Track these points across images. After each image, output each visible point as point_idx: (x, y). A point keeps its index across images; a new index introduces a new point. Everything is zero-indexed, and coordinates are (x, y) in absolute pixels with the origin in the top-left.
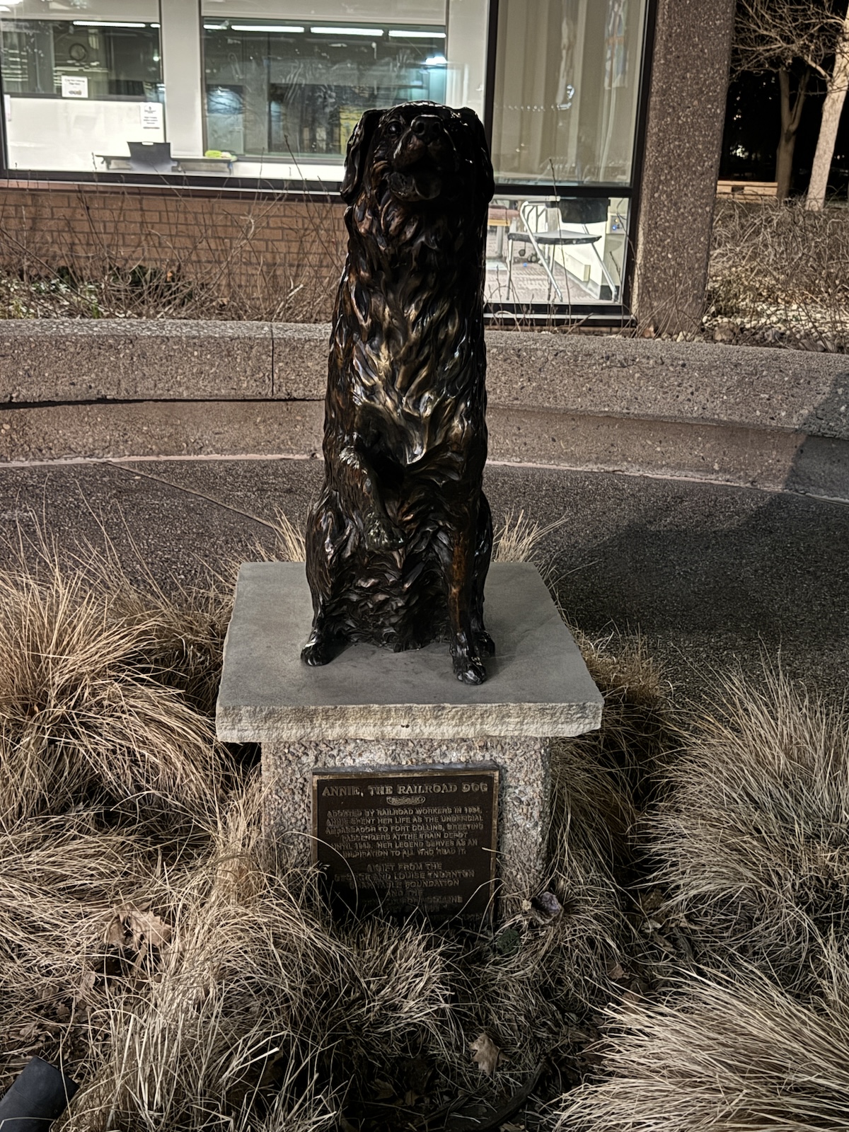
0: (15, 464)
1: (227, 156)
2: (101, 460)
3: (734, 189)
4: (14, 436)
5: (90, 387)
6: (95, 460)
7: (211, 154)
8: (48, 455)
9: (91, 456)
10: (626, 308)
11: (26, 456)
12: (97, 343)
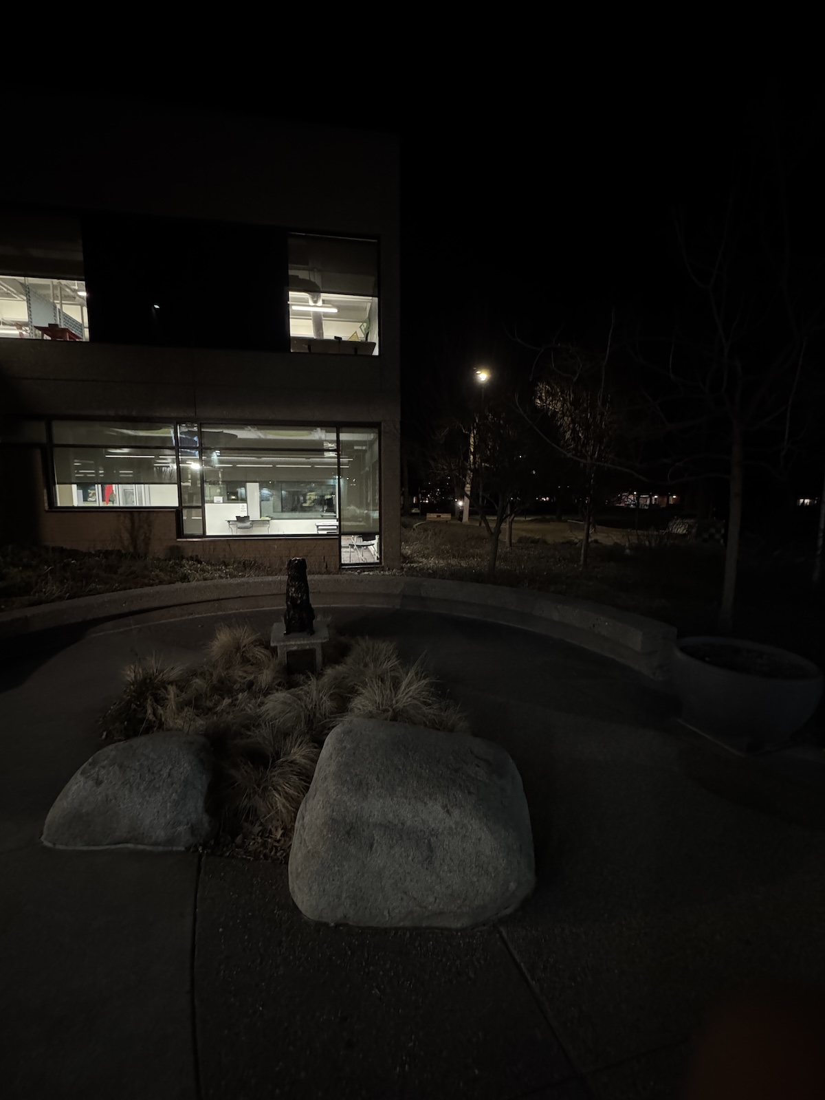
1: (268, 519)
3: (438, 516)
7: (263, 518)
10: (380, 563)
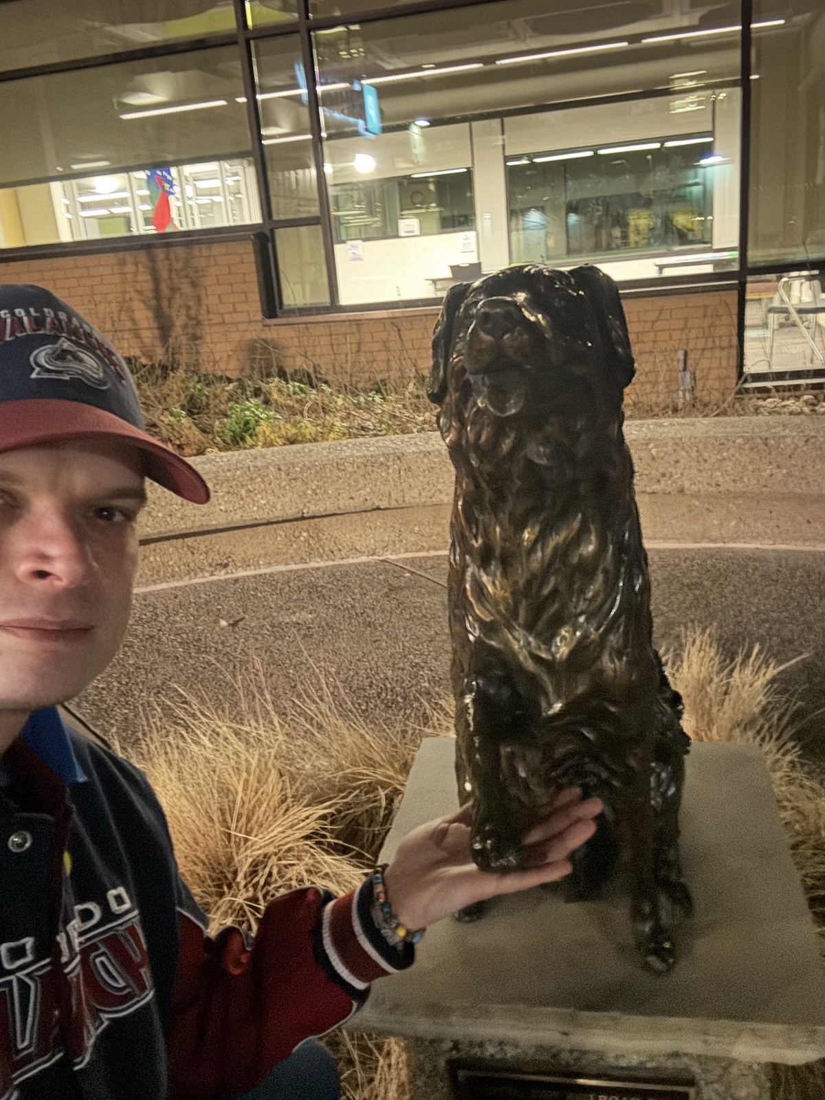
0: (313, 565)
2: (381, 558)
4: (311, 542)
5: (366, 500)
6: (376, 558)
8: (339, 556)
9: (373, 555)
11: (321, 557)
12: (370, 463)
